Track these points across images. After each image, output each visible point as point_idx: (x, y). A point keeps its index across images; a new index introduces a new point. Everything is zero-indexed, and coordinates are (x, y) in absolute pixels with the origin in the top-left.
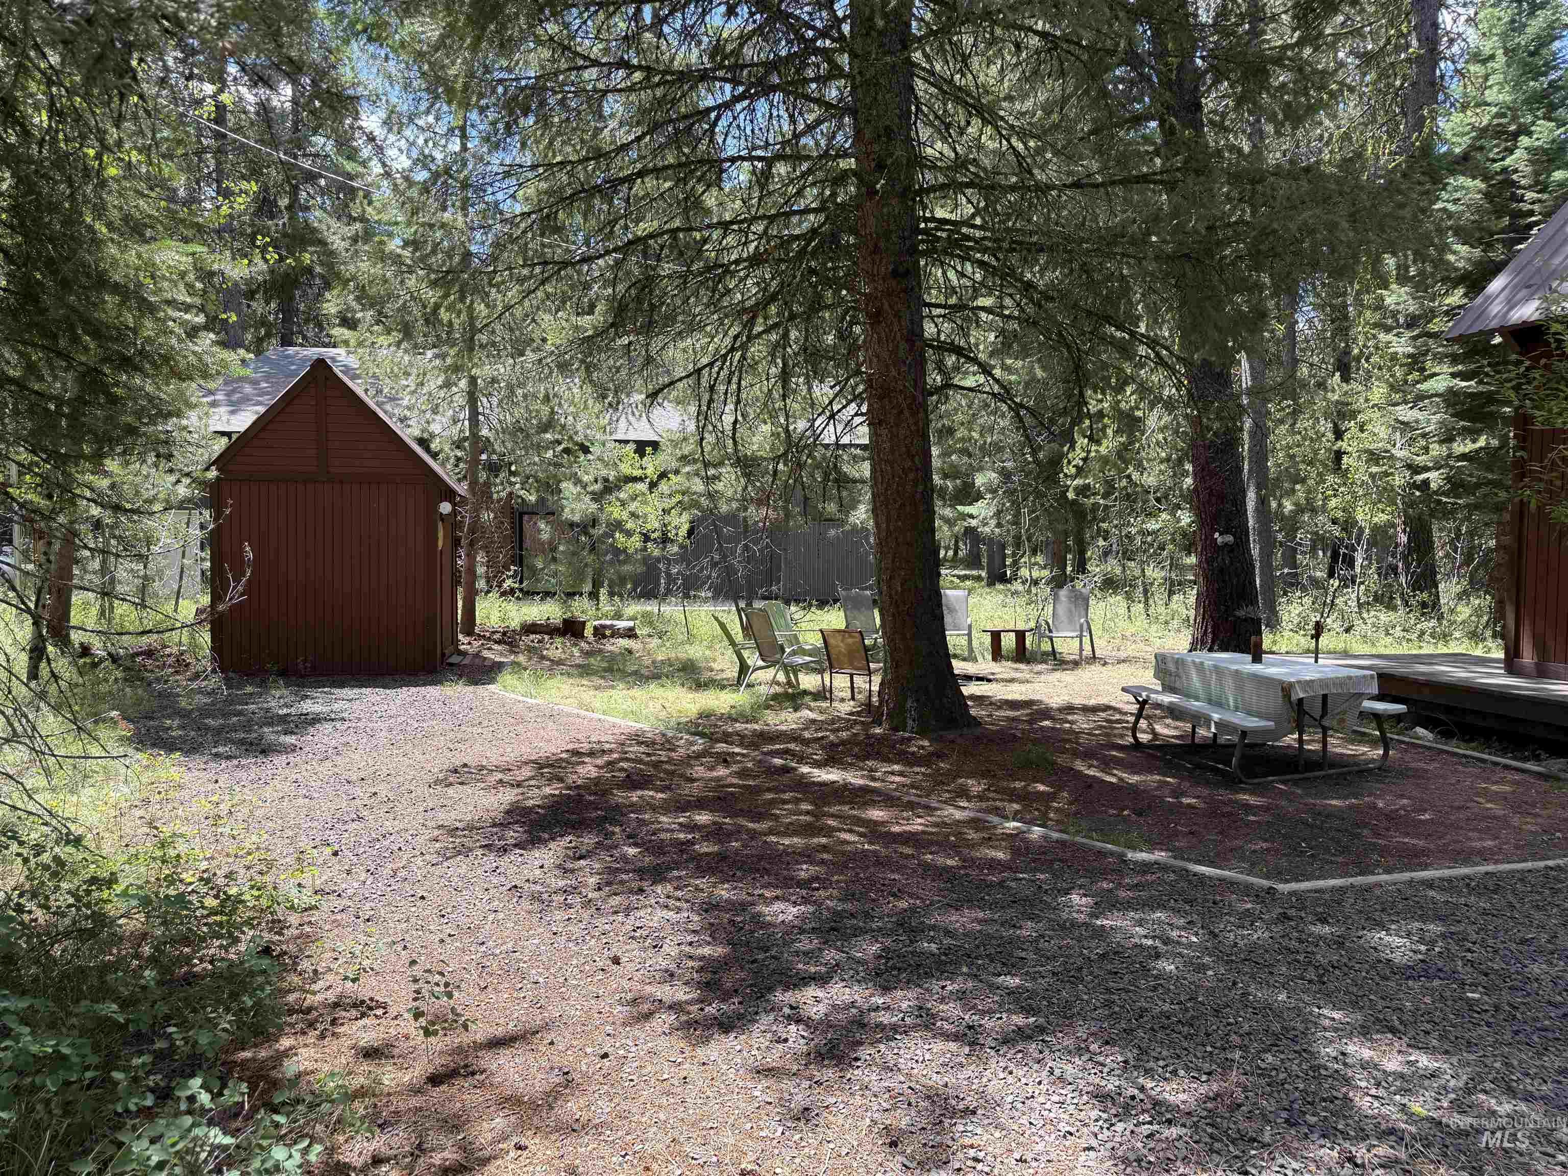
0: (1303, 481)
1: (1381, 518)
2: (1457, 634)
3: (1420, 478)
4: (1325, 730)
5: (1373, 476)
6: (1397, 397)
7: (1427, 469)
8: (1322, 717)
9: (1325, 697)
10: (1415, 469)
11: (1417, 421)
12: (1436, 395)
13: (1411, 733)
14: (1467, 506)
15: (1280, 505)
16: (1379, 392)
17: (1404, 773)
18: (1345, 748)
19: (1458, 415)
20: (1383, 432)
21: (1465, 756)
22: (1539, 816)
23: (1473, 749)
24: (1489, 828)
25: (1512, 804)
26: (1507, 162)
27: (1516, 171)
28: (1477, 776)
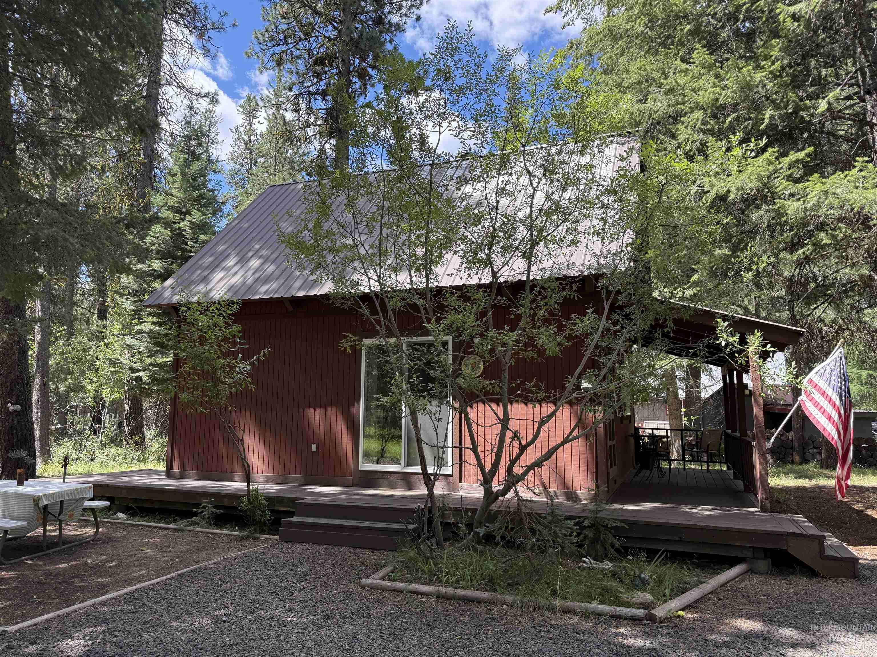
0: (72, 373)
1: (116, 396)
2: (151, 458)
3: (135, 375)
4: (61, 522)
5: (112, 372)
6: (126, 331)
7: (138, 371)
8: (59, 515)
9: (62, 502)
10: (133, 370)
11: (134, 345)
12: (145, 332)
13: (115, 517)
14: (158, 391)
15: (57, 387)
16: (117, 328)
17: (108, 540)
18: (75, 530)
19: (156, 344)
20: (118, 350)
21: (141, 525)
22: (170, 552)
23: (146, 521)
24: (144, 564)
25: (159, 548)
26: (181, 225)
27: (185, 230)
28: (145, 536)
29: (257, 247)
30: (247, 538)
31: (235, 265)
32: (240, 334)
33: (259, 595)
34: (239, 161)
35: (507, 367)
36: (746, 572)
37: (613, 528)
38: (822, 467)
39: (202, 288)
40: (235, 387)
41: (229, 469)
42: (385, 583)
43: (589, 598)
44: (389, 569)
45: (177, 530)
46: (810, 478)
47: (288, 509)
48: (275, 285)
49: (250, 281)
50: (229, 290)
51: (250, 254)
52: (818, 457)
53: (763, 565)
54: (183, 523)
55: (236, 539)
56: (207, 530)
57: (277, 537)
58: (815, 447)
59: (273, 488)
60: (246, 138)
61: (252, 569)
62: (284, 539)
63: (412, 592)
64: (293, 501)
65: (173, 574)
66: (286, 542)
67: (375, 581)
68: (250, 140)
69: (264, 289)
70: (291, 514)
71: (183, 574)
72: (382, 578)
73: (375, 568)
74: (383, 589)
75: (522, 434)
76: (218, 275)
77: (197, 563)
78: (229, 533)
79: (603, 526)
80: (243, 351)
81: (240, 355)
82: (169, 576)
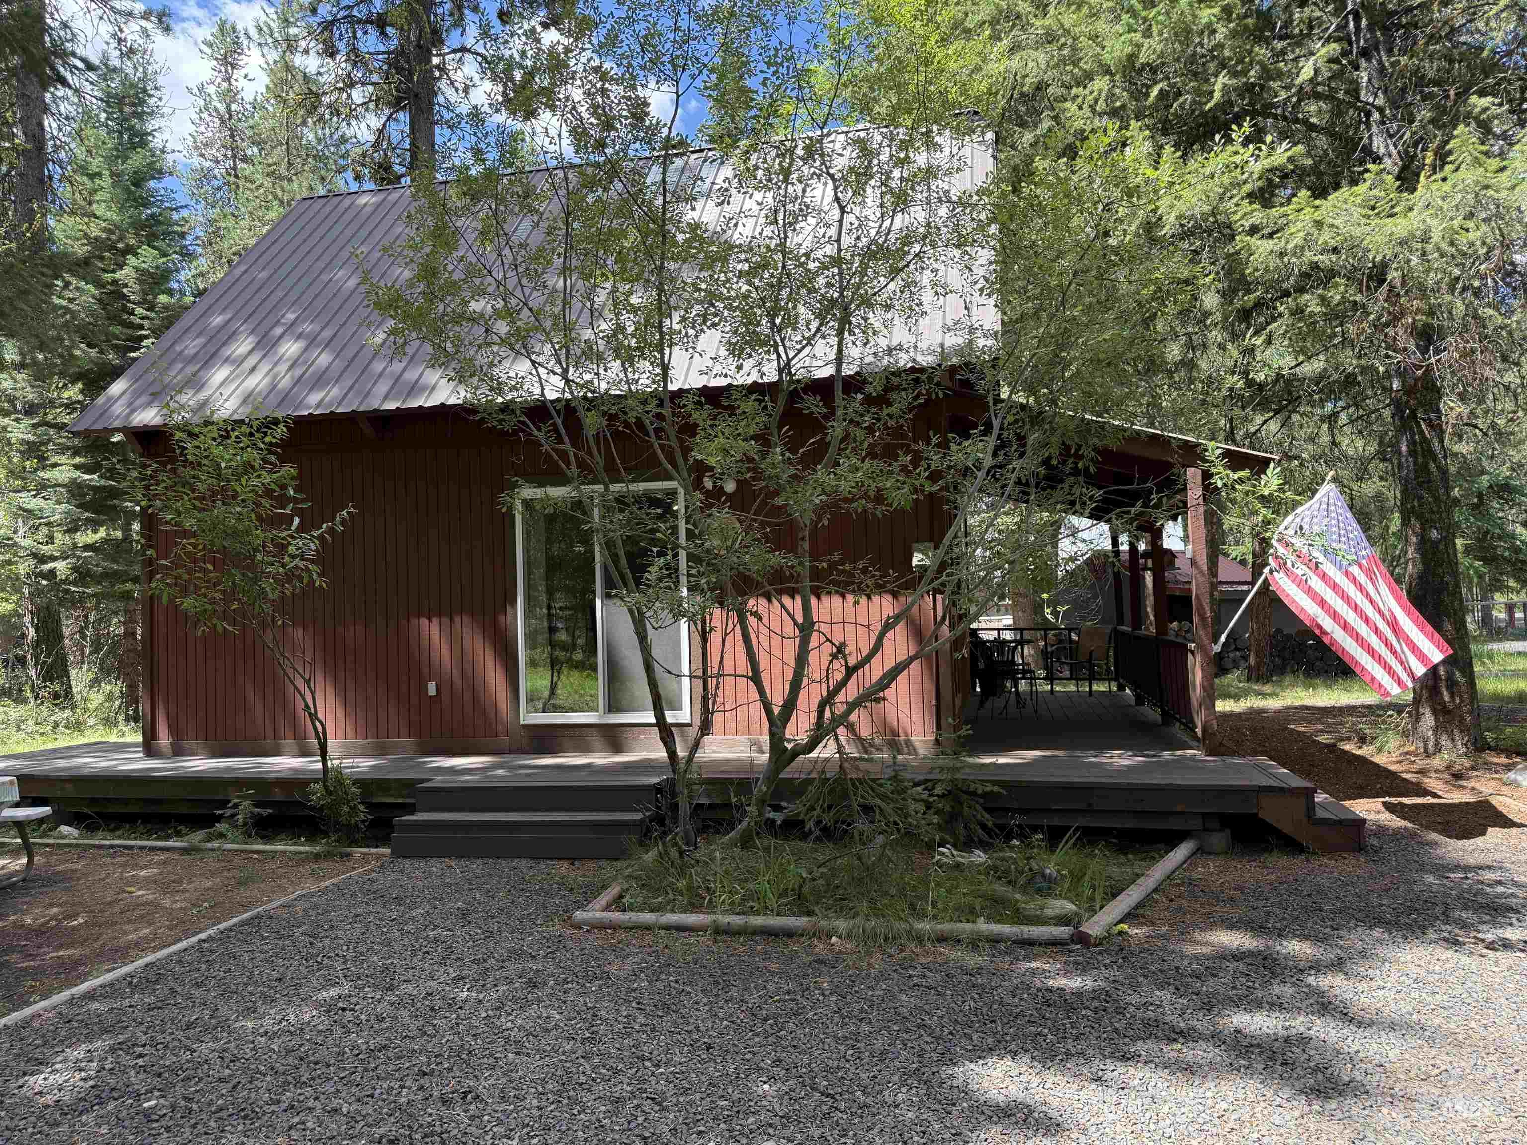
3: (46, 565)
6: (19, 483)
7: (53, 557)
10: (42, 557)
11: (40, 508)
12: (58, 485)
13: (56, 834)
14: (96, 595)
19: (82, 506)
20: (5, 519)
21: (112, 847)
22: (185, 891)
23: (119, 838)
24: (142, 917)
25: (164, 886)
26: (118, 275)
27: (126, 286)
28: (125, 865)
29: (291, 316)
30: (327, 856)
31: (250, 352)
32: (294, 483)
33: (390, 956)
34: (208, 152)
35: (807, 533)
36: (1194, 854)
37: (985, 795)
38: (1249, 679)
39: (188, 398)
40: (289, 581)
41: (270, 732)
42: (617, 916)
43: (972, 914)
44: (615, 890)
45: (184, 851)
46: (1236, 697)
47: (400, 800)
48: (335, 392)
49: (285, 382)
50: (244, 401)
51: (278, 331)
52: (1243, 665)
53: (1219, 840)
54: (197, 837)
55: (305, 858)
56: (248, 847)
57: (388, 851)
58: (1237, 649)
59: (364, 765)
60: (222, 108)
61: (360, 911)
62: (400, 853)
63: (668, 928)
64: (409, 785)
65: (210, 932)
66: (405, 857)
67: (599, 915)
68: (229, 111)
69: (314, 398)
70: (410, 809)
71: (230, 929)
72: (607, 908)
73: (590, 893)
74: (615, 927)
75: (850, 648)
76: (220, 374)
77: (245, 908)
78: (292, 848)
79: (966, 792)
80: (301, 513)
81: (297, 521)
82: (203, 936)
